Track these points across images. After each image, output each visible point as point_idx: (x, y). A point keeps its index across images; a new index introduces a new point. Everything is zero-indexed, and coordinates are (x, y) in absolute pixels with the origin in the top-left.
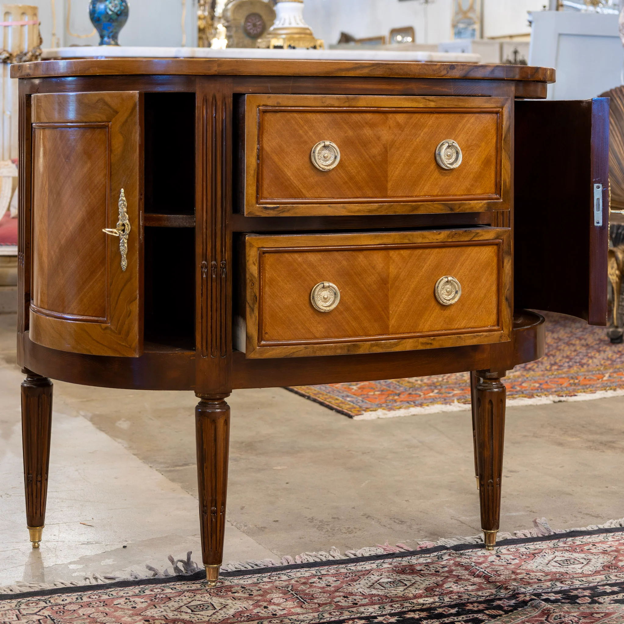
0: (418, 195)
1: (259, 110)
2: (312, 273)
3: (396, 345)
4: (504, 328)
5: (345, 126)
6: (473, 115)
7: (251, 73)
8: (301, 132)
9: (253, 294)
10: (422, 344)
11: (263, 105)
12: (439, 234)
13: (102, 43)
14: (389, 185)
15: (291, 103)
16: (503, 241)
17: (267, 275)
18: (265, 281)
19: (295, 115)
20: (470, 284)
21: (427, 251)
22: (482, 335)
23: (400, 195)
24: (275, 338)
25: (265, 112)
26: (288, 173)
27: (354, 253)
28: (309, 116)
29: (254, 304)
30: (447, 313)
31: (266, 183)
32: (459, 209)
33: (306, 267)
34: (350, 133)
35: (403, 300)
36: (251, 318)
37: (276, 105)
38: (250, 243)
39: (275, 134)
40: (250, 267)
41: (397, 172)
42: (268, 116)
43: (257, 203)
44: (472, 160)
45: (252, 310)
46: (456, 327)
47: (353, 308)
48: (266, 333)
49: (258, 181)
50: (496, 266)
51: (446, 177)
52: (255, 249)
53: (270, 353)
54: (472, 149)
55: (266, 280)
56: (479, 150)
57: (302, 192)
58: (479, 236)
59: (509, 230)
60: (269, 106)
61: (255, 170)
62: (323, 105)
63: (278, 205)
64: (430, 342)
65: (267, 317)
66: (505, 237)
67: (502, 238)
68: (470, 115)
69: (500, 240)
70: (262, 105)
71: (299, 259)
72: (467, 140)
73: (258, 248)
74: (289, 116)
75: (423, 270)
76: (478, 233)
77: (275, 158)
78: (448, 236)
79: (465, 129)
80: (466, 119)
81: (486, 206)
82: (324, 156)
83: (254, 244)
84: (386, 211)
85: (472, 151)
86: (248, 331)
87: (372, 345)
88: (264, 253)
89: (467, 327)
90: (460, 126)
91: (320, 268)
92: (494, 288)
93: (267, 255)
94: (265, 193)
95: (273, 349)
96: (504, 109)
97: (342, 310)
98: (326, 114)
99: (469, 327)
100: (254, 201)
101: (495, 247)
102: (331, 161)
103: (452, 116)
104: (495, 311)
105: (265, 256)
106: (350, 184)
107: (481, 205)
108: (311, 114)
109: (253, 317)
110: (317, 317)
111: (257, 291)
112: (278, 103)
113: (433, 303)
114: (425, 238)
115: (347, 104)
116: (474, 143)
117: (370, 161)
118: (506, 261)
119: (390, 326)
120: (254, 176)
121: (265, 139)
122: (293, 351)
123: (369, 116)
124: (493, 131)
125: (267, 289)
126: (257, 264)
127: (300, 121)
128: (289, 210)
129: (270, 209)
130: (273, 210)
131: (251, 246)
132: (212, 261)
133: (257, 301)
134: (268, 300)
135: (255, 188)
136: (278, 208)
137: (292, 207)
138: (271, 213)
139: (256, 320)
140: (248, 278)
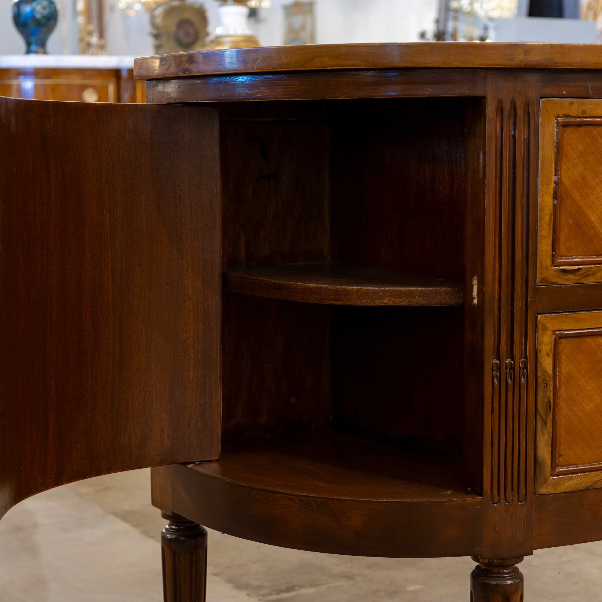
1: (558, 123)
7: (570, 65)
9: (546, 400)
11: (565, 116)
13: (28, 52)
17: (563, 370)
24: (572, 461)
25: (565, 125)
26: (592, 218)
29: (547, 414)
31: (564, 234)
36: (543, 434)
37: (581, 115)
38: (544, 325)
39: (577, 160)
40: (543, 360)
43: (553, 263)
45: (545, 423)
48: (560, 456)
49: (554, 231)
52: (550, 333)
53: (567, 484)
55: (562, 378)
60: (572, 117)
61: (551, 215)
63: (580, 267)
65: (562, 432)
70: (561, 115)
73: (554, 331)
74: (596, 131)
83: (549, 325)
86: (538, 453)
88: (561, 338)
93: (563, 340)
94: (563, 249)
95: (571, 478)
100: (549, 262)
105: (561, 342)
109: (546, 433)
111: (550, 394)
112: (583, 112)
120: (550, 224)
121: (564, 166)
122: (597, 479)
125: (563, 391)
126: (552, 356)
128: (594, 274)
129: (569, 272)
130: (574, 274)
131: (545, 329)
132: (507, 359)
133: (550, 410)
134: (563, 407)
135: (550, 241)
136: (579, 271)
137: (598, 268)
138: (572, 279)
139: (549, 437)
140: (540, 377)
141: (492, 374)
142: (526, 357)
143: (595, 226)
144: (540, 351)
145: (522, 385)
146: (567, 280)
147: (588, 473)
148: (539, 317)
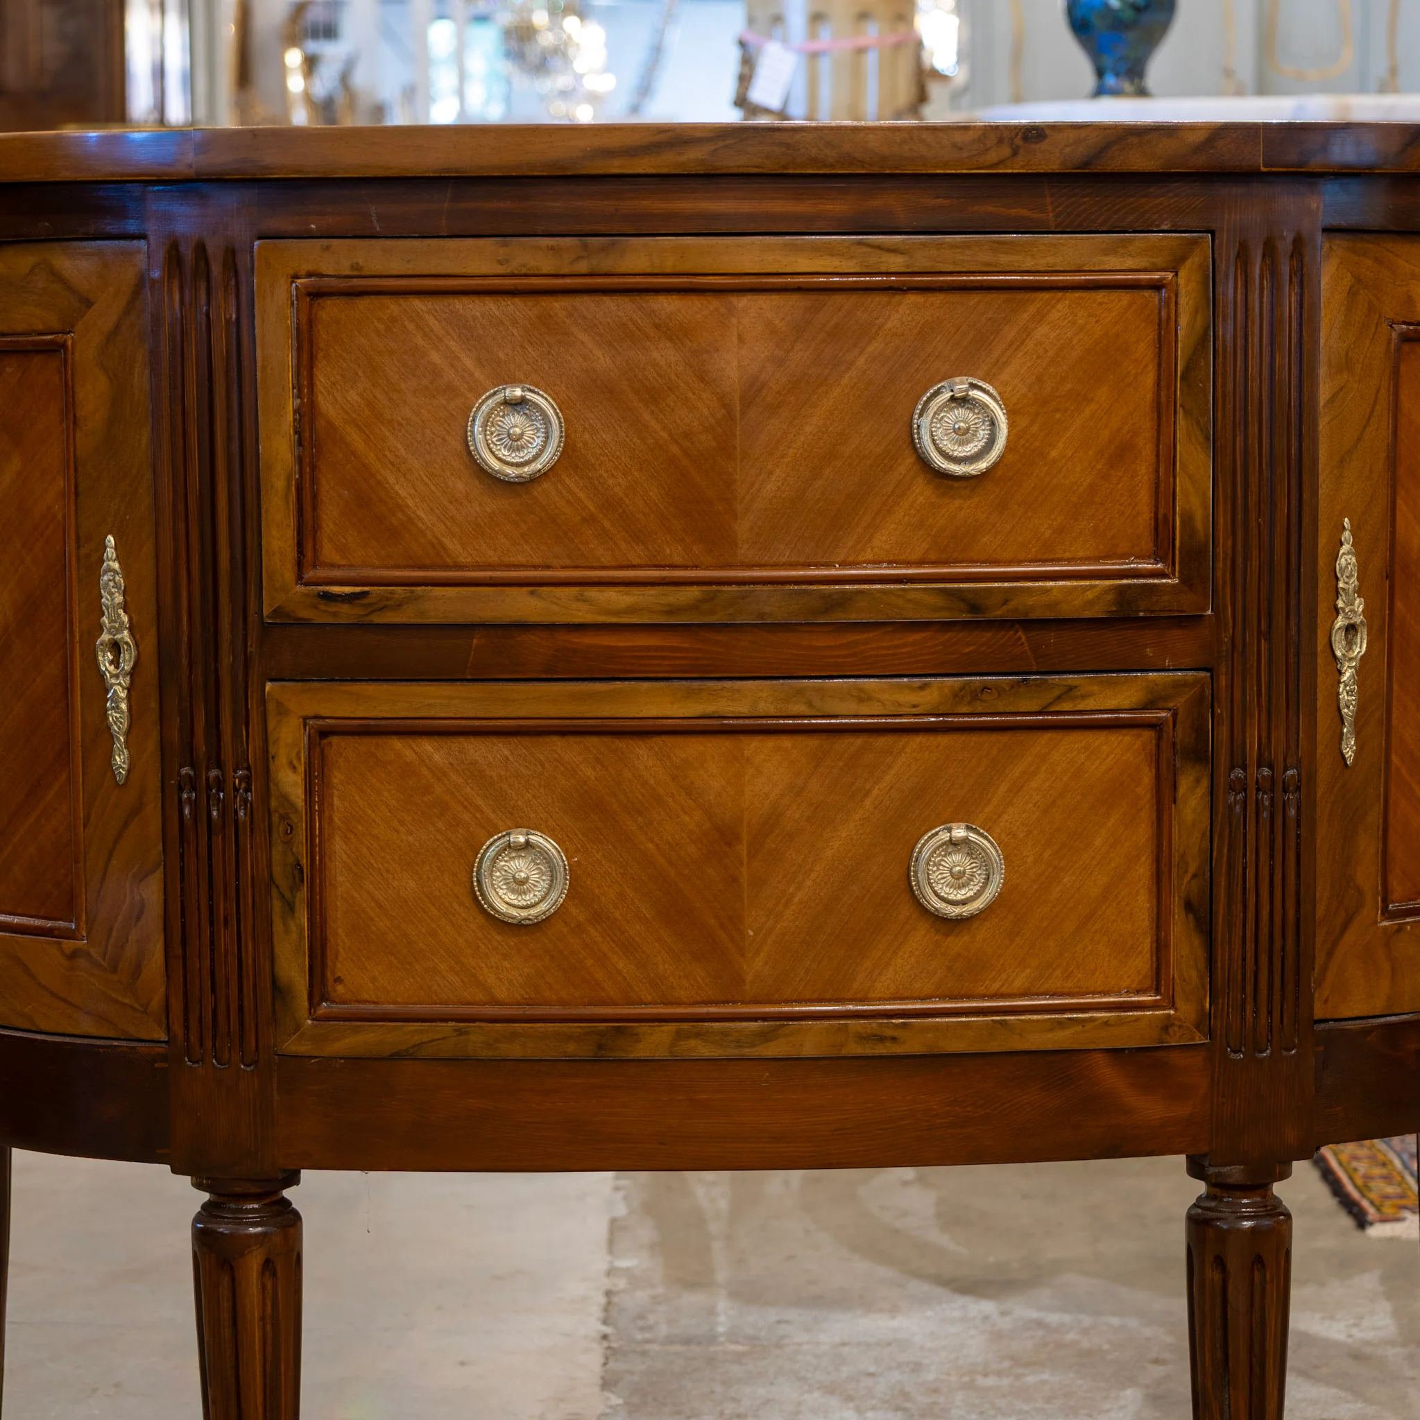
0: (851, 559)
1: (297, 288)
2: (479, 802)
3: (765, 1037)
4: (1179, 1002)
5: (583, 337)
6: (1060, 294)
8: (435, 357)
9: (291, 860)
10: (862, 1038)
11: (309, 275)
12: (923, 687)
14: (743, 529)
15: (396, 267)
16: (1175, 715)
17: (336, 802)
18: (331, 818)
19: (418, 304)
20: (1046, 855)
21: (882, 741)
22: (1092, 1020)
23: (784, 560)
24: (366, 996)
25: (316, 295)
26: (397, 488)
27: (621, 744)
28: (464, 306)
29: (294, 888)
30: (957, 943)
31: (330, 515)
32: (1005, 608)
33: (460, 781)
34: (603, 360)
35: (792, 895)
36: (288, 933)
37: (349, 273)
38: (279, 704)
39: (353, 366)
40: (282, 775)
41: (770, 487)
42: (330, 310)
43: (299, 578)
44: (1061, 445)
45: (290, 908)
46: (995, 987)
47: (617, 915)
48: (338, 980)
50: (1149, 796)
51: (957, 502)
52: (294, 722)
53: (347, 1041)
54: (1057, 410)
55: (336, 820)
56: (1087, 412)
57: (445, 548)
58: (1077, 697)
59: (1196, 681)
60: (327, 276)
61: (289, 479)
62: (501, 270)
63: (366, 589)
64: (890, 1033)
65: (340, 931)
66: (1180, 702)
67: (1171, 705)
68: (1046, 296)
69: (1164, 714)
70: (303, 273)
71: (437, 757)
72: (1039, 379)
73: (305, 719)
74: (393, 307)
75: (868, 803)
76: (1071, 689)
77: (355, 438)
78: (957, 695)
79: (1030, 344)
80: (1032, 309)
81: (1110, 597)
82: (509, 434)
83: (292, 705)
84: (731, 611)
85: (1058, 416)
86: (278, 969)
87: (679, 1036)
88: (324, 733)
89: (1034, 990)
90: (1010, 333)
91: (505, 786)
92: (1143, 870)
93: (335, 740)
94: (328, 552)
95: (355, 1030)
96: (1182, 274)
97: (581, 918)
98: (516, 300)
99: (1041, 990)
100: (289, 575)
101: (1148, 735)
102: (535, 451)
103: (974, 299)
104: (1147, 944)
105: (330, 744)
106: (607, 524)
107: (1090, 595)
108: (465, 300)
109: (294, 928)
110: (499, 938)
111: (302, 850)
112: (355, 267)
113: (905, 911)
114: (870, 699)
115: (583, 267)
116: (1069, 386)
117: (674, 449)
118: (1184, 783)
119: (749, 978)
120: (286, 497)
121: (322, 378)
122: (417, 1039)
123: (667, 305)
124: (1143, 349)
125: (338, 846)
126: (301, 769)
127: (432, 321)
128: (399, 606)
129: (340, 599)
130: (351, 603)
131: (283, 711)
132: (208, 769)
133: (303, 881)
134: (340, 879)
135: (290, 534)
136: (364, 597)
137: (409, 594)
138: (347, 613)
139: (301, 938)
140: (276, 811)
141: (180, 799)
142: (248, 769)
143: (408, 506)
144: (273, 757)
145: (240, 825)
146: (335, 614)
147: (401, 1024)
148: (269, 686)
